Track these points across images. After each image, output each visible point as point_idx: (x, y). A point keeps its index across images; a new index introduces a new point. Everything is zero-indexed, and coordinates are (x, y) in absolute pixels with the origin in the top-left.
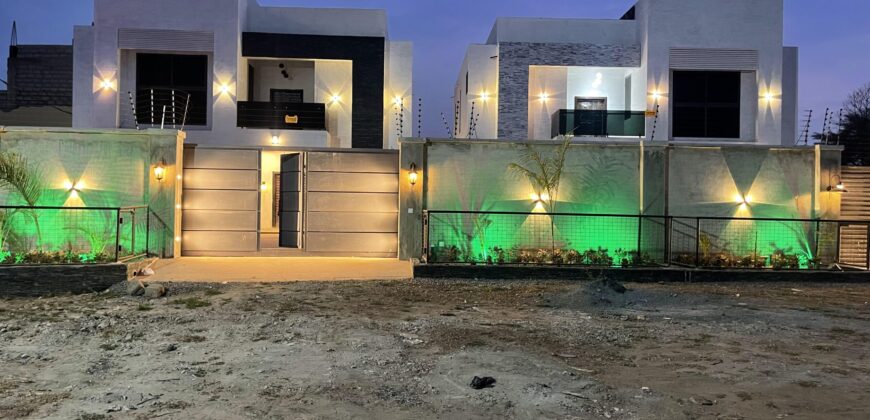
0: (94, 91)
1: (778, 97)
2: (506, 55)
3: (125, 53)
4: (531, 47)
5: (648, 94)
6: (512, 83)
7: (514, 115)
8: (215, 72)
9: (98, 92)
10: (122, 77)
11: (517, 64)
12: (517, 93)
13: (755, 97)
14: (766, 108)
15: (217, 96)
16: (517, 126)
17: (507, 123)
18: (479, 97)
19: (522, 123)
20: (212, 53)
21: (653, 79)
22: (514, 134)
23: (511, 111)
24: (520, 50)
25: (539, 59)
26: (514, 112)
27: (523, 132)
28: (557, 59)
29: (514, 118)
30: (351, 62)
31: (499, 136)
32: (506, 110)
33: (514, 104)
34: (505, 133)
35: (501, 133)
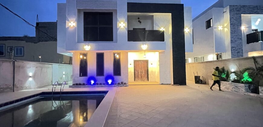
0: (66, 27)
2: (232, 10)
3: (79, 11)
4: (242, 7)
6: (235, 21)
7: (237, 34)
8: (118, 18)
9: (68, 28)
10: (78, 21)
11: (236, 14)
12: (237, 25)
15: (119, 28)
16: (238, 38)
17: (234, 38)
18: (218, 28)
19: (240, 38)
20: (116, 10)
22: (237, 42)
23: (235, 33)
24: (237, 8)
25: (245, 12)
26: (237, 33)
27: (240, 41)
28: (251, 11)
29: (237, 36)
30: (170, 14)
31: (231, 43)
32: (233, 32)
33: (236, 30)
34: (234, 41)
35: (232, 41)
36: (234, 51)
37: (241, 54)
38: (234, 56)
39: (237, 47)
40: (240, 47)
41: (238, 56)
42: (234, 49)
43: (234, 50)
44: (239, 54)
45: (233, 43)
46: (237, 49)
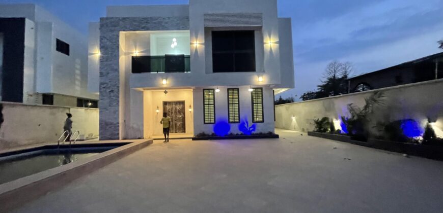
1: (276, 43)
2: (104, 26)
4: (120, 20)
5: (191, 44)
6: (108, 43)
11: (112, 31)
12: (112, 49)
13: (262, 43)
14: (269, 49)
16: (112, 69)
17: (106, 68)
18: (94, 54)
21: (194, 34)
22: (110, 75)
23: (108, 60)
24: (113, 22)
25: (126, 27)
26: (111, 60)
27: (116, 73)
29: (110, 64)
31: (100, 76)
32: (104, 60)
33: (109, 55)
34: (104, 74)
35: (101, 74)
37: (116, 94)
38: (104, 98)
41: (110, 97)
42: (105, 85)
43: (104, 88)
44: (112, 94)
45: (103, 76)
46: (109, 86)
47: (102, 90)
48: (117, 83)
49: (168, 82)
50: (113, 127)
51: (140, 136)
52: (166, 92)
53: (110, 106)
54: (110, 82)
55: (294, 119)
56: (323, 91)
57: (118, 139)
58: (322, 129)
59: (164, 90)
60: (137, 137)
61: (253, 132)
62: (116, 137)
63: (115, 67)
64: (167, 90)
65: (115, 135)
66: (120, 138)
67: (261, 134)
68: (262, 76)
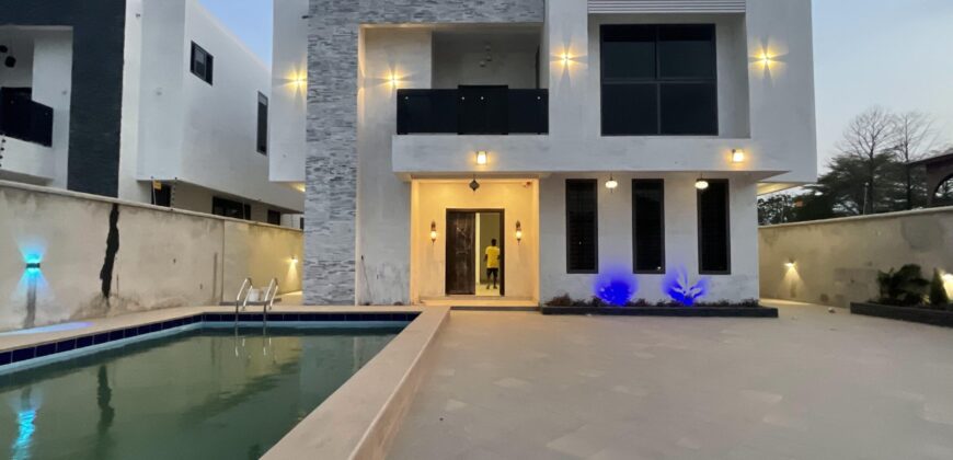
1: (781, 59)
2: (321, 9)
5: (552, 59)
6: (330, 54)
7: (333, 106)
11: (339, 23)
12: (339, 69)
13: (742, 61)
14: (761, 76)
16: (339, 123)
17: (323, 120)
18: (288, 81)
21: (561, 34)
22: (334, 138)
23: (329, 99)
25: (375, 13)
26: (335, 100)
27: (349, 133)
28: (405, 12)
29: (334, 110)
30: (70, 28)
31: (308, 140)
32: (320, 98)
33: (333, 87)
34: (319, 134)
35: (312, 135)
36: (317, 173)
37: (346, 185)
38: (316, 196)
39: (333, 158)
40: (346, 160)
41: (332, 194)
42: (320, 163)
43: (317, 170)
44: (338, 186)
45: (317, 140)
46: (331, 164)
47: (312, 177)
48: (350, 158)
49: (489, 161)
50: (338, 273)
51: (400, 300)
52: (474, 186)
53: (332, 217)
54: (333, 155)
55: (792, 270)
56: (818, 194)
57: (352, 303)
58: (902, 297)
59: (471, 181)
60: (394, 301)
61: (699, 300)
62: (345, 298)
63: (347, 118)
64: (478, 181)
65: (344, 293)
66: (356, 302)
67: (725, 304)
68: (742, 148)
